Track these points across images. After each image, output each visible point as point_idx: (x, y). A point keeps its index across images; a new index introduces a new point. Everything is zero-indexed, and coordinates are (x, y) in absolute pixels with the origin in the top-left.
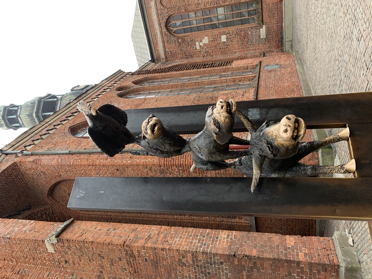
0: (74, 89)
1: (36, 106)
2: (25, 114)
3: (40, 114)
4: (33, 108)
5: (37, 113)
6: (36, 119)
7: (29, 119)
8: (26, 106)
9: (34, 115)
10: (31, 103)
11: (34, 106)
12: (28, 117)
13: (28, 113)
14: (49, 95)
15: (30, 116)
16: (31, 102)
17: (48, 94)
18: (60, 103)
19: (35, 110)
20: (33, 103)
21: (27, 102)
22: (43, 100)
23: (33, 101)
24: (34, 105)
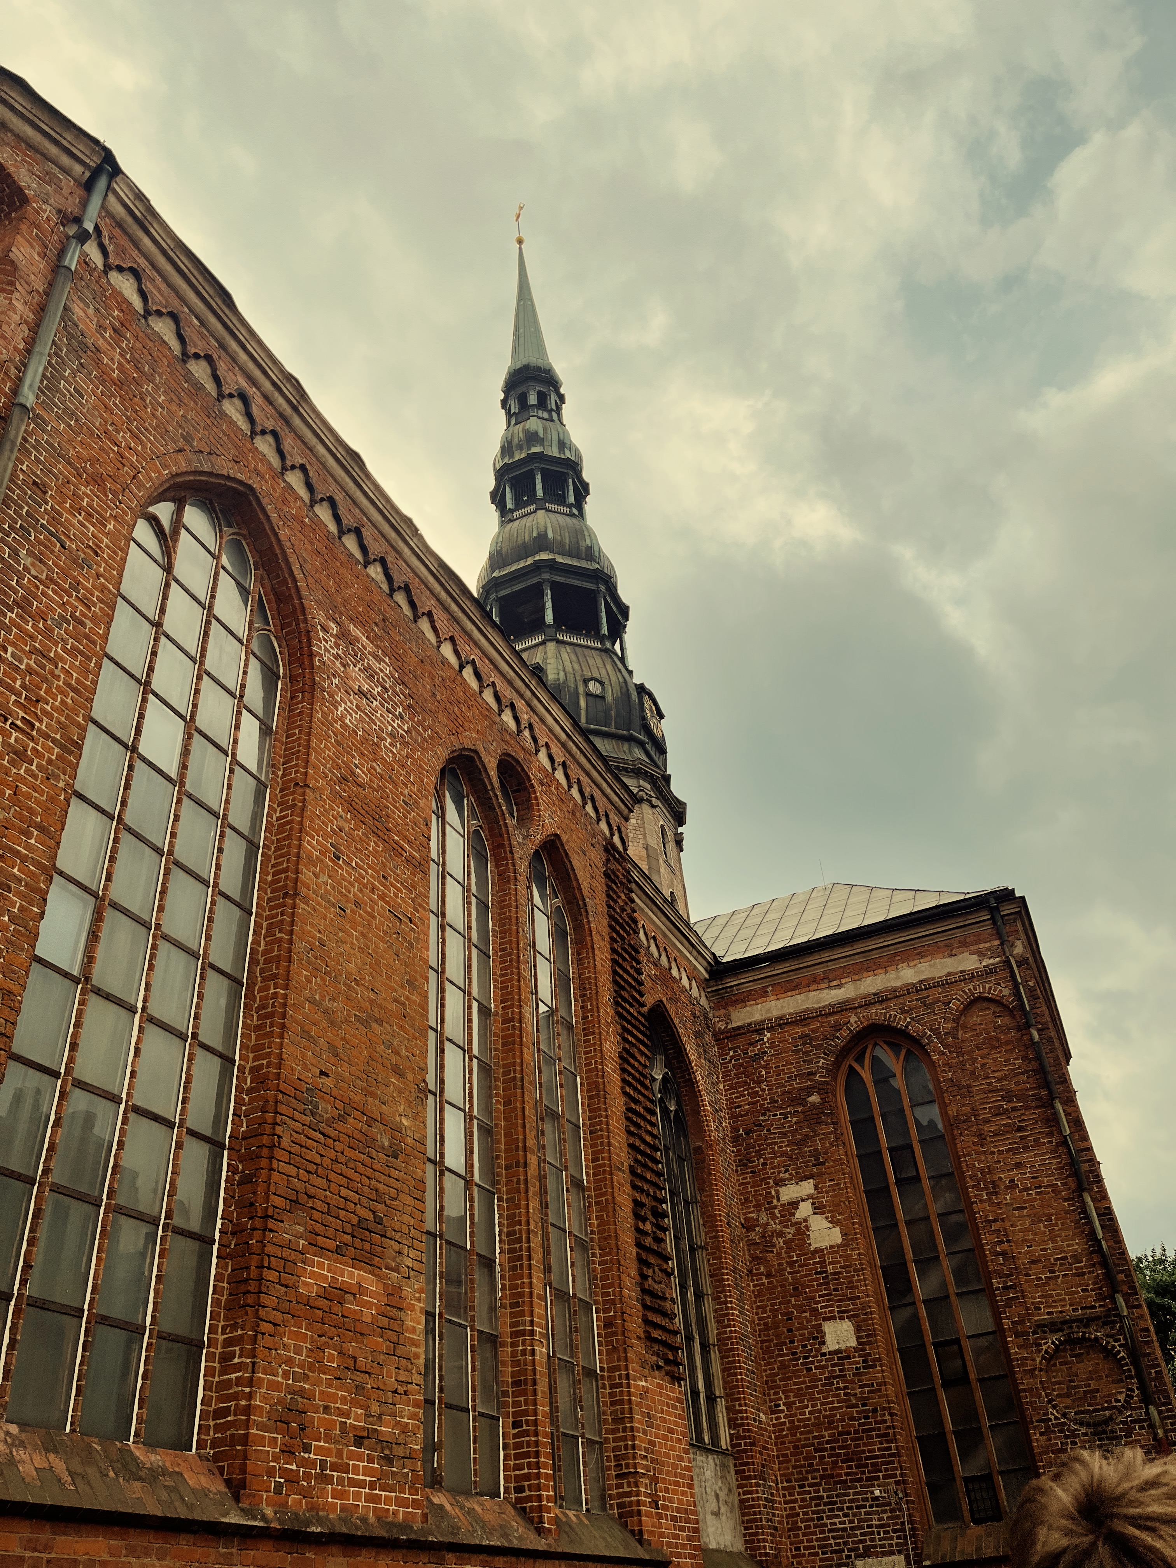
0: (646, 698)
1: (576, 564)
2: (549, 526)
3: (546, 576)
4: (570, 555)
5: (551, 565)
6: (530, 561)
7: (527, 538)
8: (581, 531)
9: (543, 556)
10: (590, 549)
11: (578, 557)
12: (535, 534)
13: (550, 535)
14: (625, 611)
15: (541, 542)
16: (596, 548)
17: (628, 608)
18: (588, 647)
19: (560, 559)
20: (591, 554)
21: (592, 535)
22: (603, 588)
23: (597, 554)
24: (584, 556)
